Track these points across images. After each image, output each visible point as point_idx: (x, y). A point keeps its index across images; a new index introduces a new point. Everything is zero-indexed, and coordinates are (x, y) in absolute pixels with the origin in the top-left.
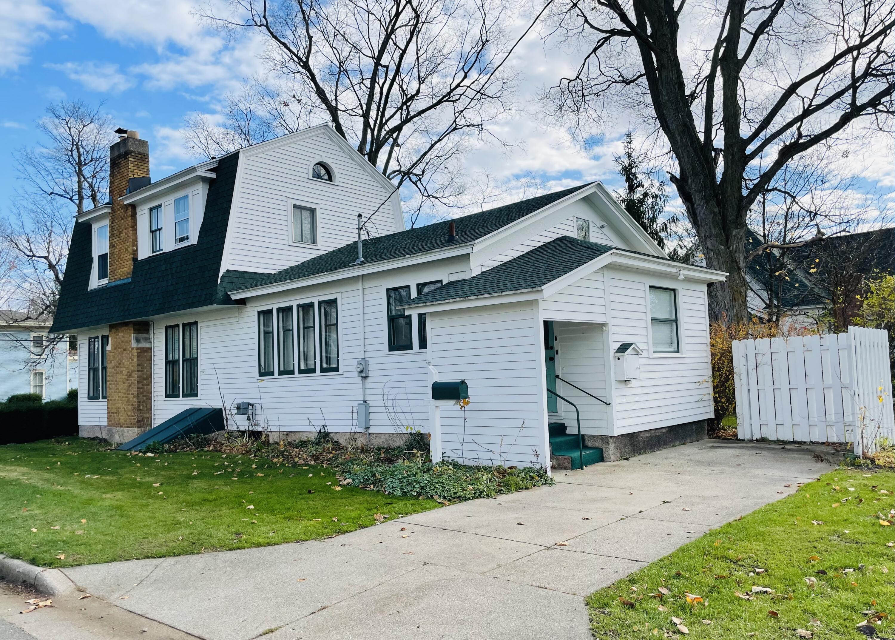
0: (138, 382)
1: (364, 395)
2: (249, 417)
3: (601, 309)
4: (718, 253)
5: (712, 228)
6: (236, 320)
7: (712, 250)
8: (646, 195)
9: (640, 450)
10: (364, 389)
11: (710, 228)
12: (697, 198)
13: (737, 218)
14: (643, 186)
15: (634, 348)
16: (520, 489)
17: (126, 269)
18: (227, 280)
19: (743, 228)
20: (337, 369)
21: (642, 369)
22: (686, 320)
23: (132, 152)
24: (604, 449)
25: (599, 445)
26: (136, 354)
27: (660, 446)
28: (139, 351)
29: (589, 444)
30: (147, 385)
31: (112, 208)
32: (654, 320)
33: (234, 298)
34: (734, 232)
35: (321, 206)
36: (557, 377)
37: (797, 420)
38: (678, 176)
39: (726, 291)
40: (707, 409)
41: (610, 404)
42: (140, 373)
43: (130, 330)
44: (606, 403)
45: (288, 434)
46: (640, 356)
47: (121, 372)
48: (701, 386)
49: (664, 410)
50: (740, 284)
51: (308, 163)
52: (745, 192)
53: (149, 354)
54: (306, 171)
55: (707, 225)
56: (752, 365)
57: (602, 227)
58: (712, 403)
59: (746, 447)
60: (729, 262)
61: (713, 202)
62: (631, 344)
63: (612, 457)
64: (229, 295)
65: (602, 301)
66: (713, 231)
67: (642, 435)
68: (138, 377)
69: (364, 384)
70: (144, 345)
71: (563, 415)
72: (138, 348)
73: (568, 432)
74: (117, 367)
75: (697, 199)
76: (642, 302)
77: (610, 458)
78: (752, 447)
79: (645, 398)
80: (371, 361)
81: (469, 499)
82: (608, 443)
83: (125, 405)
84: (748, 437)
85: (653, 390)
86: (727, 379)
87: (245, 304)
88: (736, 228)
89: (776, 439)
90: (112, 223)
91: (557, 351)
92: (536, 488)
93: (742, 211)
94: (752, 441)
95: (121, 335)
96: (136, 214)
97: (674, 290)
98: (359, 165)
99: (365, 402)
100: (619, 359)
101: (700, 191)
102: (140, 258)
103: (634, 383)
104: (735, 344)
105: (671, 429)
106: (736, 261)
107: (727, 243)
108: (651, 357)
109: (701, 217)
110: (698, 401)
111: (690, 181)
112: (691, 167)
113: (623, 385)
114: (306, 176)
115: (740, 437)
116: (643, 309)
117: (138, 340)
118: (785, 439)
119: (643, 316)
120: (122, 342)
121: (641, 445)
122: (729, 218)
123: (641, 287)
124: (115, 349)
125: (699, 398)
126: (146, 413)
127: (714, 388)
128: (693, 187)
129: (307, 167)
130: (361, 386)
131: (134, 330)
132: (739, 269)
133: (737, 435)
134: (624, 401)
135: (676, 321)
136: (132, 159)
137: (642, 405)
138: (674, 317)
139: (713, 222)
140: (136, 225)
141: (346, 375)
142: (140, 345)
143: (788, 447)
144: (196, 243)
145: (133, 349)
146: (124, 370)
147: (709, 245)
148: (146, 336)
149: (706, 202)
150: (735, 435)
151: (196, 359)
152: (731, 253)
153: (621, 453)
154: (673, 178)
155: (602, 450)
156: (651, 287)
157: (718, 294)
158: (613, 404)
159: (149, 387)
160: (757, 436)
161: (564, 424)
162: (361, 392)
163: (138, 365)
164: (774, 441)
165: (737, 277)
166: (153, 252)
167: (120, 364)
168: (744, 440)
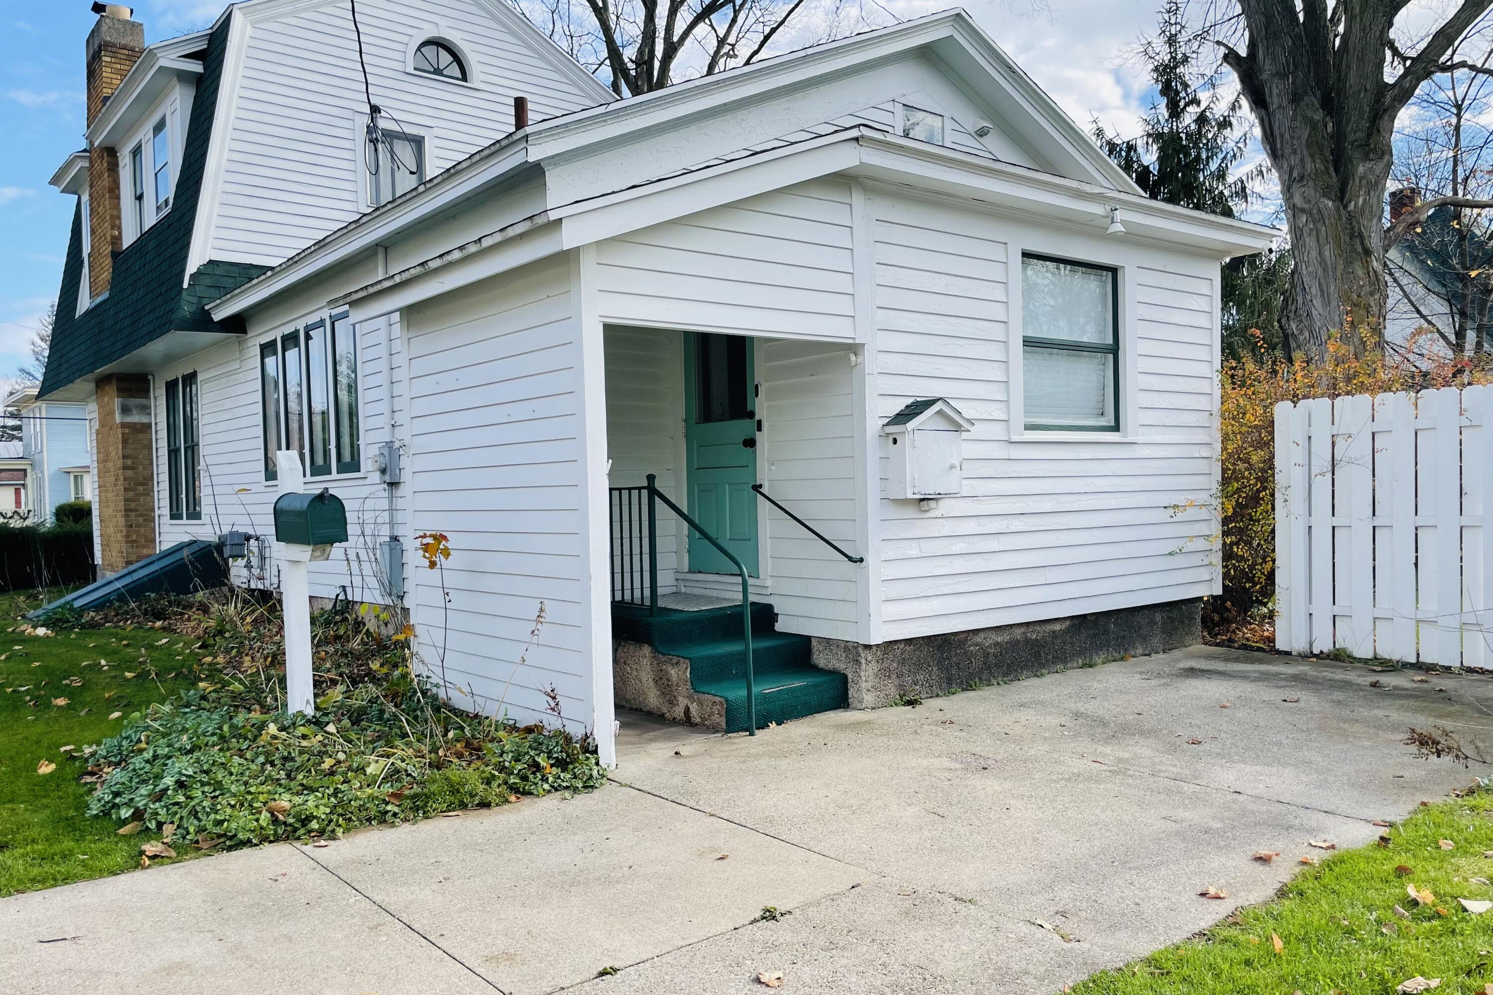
0: (125, 490)
1: (392, 524)
2: (249, 561)
3: (843, 305)
4: (1317, 216)
5: (1308, 159)
7: (1303, 210)
8: (1202, 119)
9: (971, 676)
10: (392, 511)
11: (1302, 160)
12: (1275, 91)
13: (1369, 135)
14: (1198, 103)
15: (940, 412)
16: (463, 806)
17: (107, 273)
18: (207, 281)
19: (1381, 157)
20: (357, 467)
21: (971, 469)
22: (1145, 347)
23: (105, 44)
24: (850, 676)
25: (841, 666)
26: (120, 436)
27: (1043, 666)
28: (127, 431)
29: (821, 659)
30: (143, 495)
31: (90, 158)
32: (1030, 343)
33: (215, 318)
34: (1361, 169)
35: (436, 131)
36: (757, 488)
37: (1429, 607)
38: (1243, 52)
39: (1334, 303)
40: (1205, 575)
41: (861, 560)
42: (129, 473)
43: (114, 392)
44: (850, 559)
46: (965, 435)
47: (110, 470)
48: (1180, 516)
49: (1053, 575)
50: (1367, 288)
51: (405, 39)
52: (1391, 73)
53: (149, 437)
54: (398, 56)
55: (1294, 152)
56: (1322, 461)
57: (982, 133)
58: (1217, 559)
59: (1276, 675)
60: (1345, 238)
61: (1313, 100)
62: (930, 403)
63: (869, 699)
64: (208, 312)
65: (843, 283)
66: (1309, 166)
67: (978, 639)
68: (125, 479)
69: (391, 498)
70: (136, 418)
71: (768, 583)
72: (123, 425)
73: (779, 627)
74: (106, 461)
75: (1276, 93)
76: (998, 293)
77: (861, 702)
78: (1295, 678)
79: (993, 544)
81: (248, 843)
82: (858, 662)
83: (115, 532)
84: (1298, 645)
85: (1018, 524)
86: (1255, 500)
87: (245, 332)
88: (1366, 158)
89: (1370, 656)
91: (759, 423)
92: (526, 800)
93: (1381, 118)
94: (1307, 656)
95: (106, 399)
96: (117, 165)
97: (1114, 271)
98: (528, 46)
99: (395, 538)
100: (895, 441)
101: (1283, 76)
102: (123, 248)
103: (945, 507)
104: (1282, 410)
105: (1080, 621)
106: (1361, 235)
107: (1341, 195)
108: (1014, 438)
109: (1282, 136)
110: (1170, 554)
111: (1261, 53)
112: (1263, 19)
113: (910, 512)
114: (399, 66)
115: (1280, 645)
116: (998, 312)
117: (125, 410)
118: (1396, 657)
119: (997, 332)
120: (108, 414)
121: (976, 664)
122: (1351, 137)
123: (997, 253)
125: (1173, 546)
126: (143, 547)
127: (1225, 521)
128: (1267, 67)
129: (400, 47)
130: (387, 503)
131: (121, 391)
132: (1368, 252)
133: (1273, 641)
134: (914, 552)
135: (1114, 349)
136: (108, 59)
137: (978, 564)
138: (1110, 340)
139: (1308, 145)
140: (118, 187)
141: (368, 480)
142: (129, 419)
143: (1390, 680)
144: (171, 209)
145: (117, 426)
146: (112, 467)
147: (1298, 200)
148: (143, 401)
149: (1295, 99)
150: (1271, 640)
151: (198, 445)
152: (1351, 217)
153: (901, 686)
154: (1231, 57)
155: (845, 677)
156: (1026, 255)
157: (1314, 312)
158: (870, 559)
159: (149, 499)
160: (1323, 645)
161: (770, 607)
162: (388, 518)
163: (125, 457)
164: (1366, 661)
165: (1360, 272)
167: (107, 455)
168: (1288, 653)
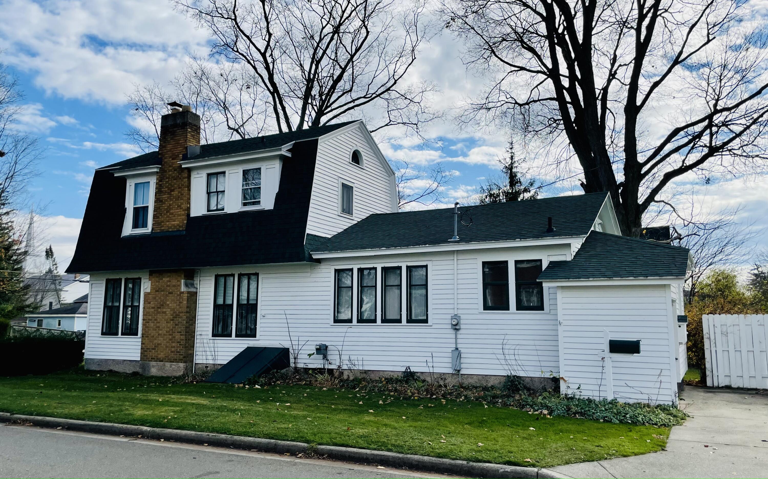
0: (186, 322)
1: (456, 343)
2: (325, 356)
6: (308, 274)
10: (456, 338)
13: (636, 219)
17: (178, 222)
18: (307, 242)
19: (639, 227)
20: (426, 321)
23: (190, 124)
26: (186, 297)
28: (188, 295)
30: (192, 325)
31: (162, 168)
33: (315, 257)
34: (633, 230)
35: (355, 185)
43: (180, 276)
45: (366, 372)
47: (165, 313)
51: (350, 150)
53: (195, 298)
54: (348, 156)
64: (311, 255)
68: (187, 317)
69: (456, 335)
70: (192, 289)
72: (187, 292)
74: (158, 308)
80: (462, 317)
83: (167, 342)
85: (681, 349)
87: (320, 263)
88: (635, 226)
90: (160, 181)
93: (639, 214)
95: (165, 279)
96: (190, 176)
99: (457, 349)
100: (680, 327)
102: (192, 215)
114: (348, 160)
117: (186, 285)
120: (168, 286)
122: (630, 219)
124: (157, 291)
126: (189, 350)
129: (349, 153)
130: (454, 336)
131: (185, 276)
136: (189, 130)
140: (190, 186)
141: (434, 326)
144: (272, 208)
145: (183, 293)
146: (168, 311)
151: (256, 305)
159: (193, 327)
162: (454, 341)
163: (187, 307)
166: (209, 211)
167: (162, 305)
